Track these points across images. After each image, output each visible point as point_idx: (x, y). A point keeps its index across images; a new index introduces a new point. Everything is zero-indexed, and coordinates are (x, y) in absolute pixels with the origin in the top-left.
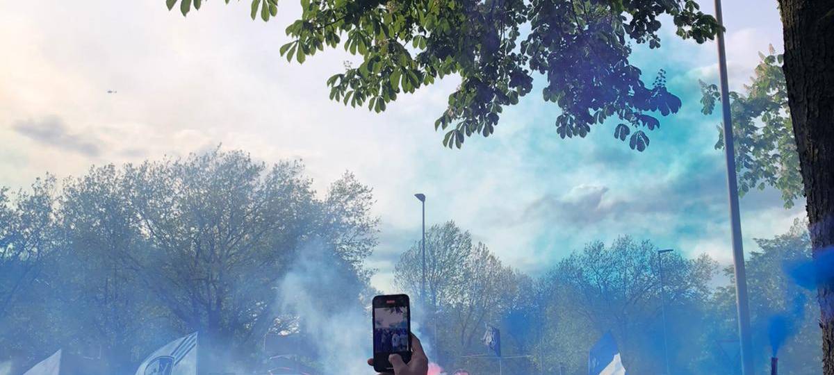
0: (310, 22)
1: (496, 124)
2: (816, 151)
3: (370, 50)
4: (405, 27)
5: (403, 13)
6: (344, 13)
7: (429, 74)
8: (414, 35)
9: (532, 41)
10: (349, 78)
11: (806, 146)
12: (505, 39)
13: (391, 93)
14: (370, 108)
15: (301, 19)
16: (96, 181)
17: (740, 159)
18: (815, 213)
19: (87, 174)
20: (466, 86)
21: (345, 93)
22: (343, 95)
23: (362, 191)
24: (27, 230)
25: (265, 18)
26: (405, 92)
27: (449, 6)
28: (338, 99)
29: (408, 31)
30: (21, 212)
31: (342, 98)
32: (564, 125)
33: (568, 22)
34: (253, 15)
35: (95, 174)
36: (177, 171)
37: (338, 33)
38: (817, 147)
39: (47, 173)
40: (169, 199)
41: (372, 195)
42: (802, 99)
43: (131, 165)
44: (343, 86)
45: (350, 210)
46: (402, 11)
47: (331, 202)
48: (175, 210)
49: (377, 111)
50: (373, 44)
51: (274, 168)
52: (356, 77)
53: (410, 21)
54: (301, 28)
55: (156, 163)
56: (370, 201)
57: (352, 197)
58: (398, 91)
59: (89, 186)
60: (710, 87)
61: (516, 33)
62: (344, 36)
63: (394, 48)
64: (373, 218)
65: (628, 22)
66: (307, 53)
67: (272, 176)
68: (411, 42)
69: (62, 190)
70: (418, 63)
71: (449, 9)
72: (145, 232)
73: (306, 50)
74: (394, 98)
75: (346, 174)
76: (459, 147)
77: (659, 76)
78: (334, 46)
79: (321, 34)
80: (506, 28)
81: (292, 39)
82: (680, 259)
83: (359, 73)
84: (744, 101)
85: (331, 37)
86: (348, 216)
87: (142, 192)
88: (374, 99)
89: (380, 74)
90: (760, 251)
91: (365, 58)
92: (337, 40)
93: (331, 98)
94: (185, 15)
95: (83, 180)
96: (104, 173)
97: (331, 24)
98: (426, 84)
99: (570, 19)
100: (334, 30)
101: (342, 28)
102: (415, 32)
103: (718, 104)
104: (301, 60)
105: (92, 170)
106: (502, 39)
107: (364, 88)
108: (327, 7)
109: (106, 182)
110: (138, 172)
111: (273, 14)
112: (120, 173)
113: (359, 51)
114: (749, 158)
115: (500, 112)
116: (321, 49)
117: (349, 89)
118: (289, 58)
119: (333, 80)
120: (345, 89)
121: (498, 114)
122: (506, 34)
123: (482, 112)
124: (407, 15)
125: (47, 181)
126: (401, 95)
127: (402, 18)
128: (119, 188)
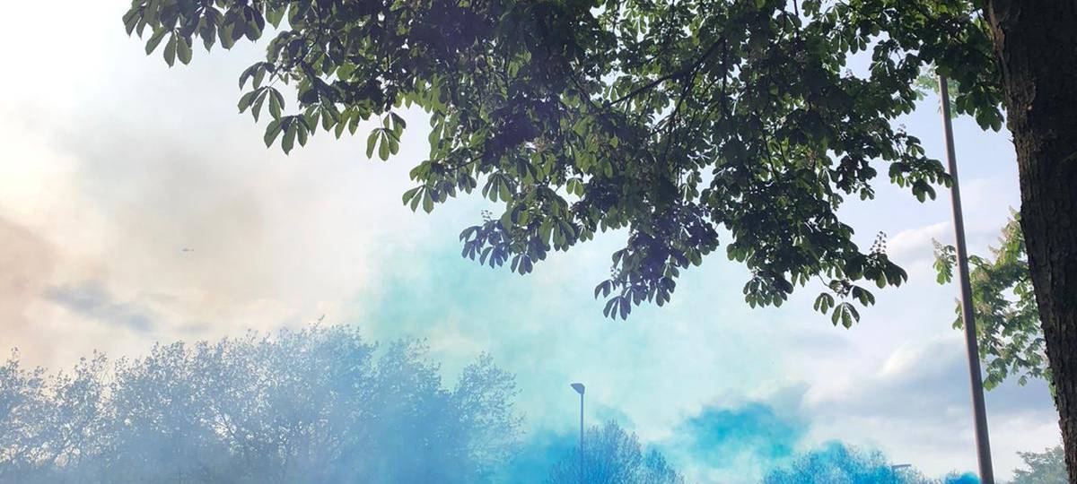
0: (440, 162)
1: (672, 292)
2: (1064, 327)
3: (514, 198)
4: (556, 168)
5: (554, 151)
6: (481, 151)
7: (587, 227)
8: (567, 178)
9: (716, 188)
10: (486, 232)
11: (1051, 320)
12: (682, 186)
13: (540, 250)
14: (513, 269)
15: (428, 159)
16: (160, 363)
17: (985, 342)
18: (1065, 406)
19: (150, 354)
20: (634, 243)
21: (482, 250)
22: (479, 252)
23: (503, 379)
24: (68, 426)
25: (384, 157)
26: (557, 249)
27: (611, 143)
28: (472, 257)
29: (560, 173)
30: (60, 402)
31: (477, 256)
32: (754, 292)
33: (760, 166)
34: (369, 153)
35: (159, 355)
36: (264, 351)
37: (473, 175)
38: (1064, 322)
39: (95, 352)
40: (253, 388)
41: (515, 383)
42: (1045, 262)
43: (205, 344)
44: (480, 241)
45: (486, 404)
46: (552, 150)
47: (462, 393)
48: (260, 402)
49: (522, 273)
50: (519, 190)
51: (390, 348)
52: (496, 230)
53: (562, 162)
54: (429, 170)
55: (239, 340)
56: (514, 390)
57: (489, 386)
58: (548, 249)
59: (151, 370)
60: (945, 248)
61: (696, 178)
62: (482, 179)
63: (544, 194)
64: (516, 415)
65: (834, 167)
66: (436, 201)
67: (387, 359)
68: (564, 187)
69: (114, 376)
70: (574, 213)
71: (611, 147)
72: (220, 431)
73: (434, 196)
74: (543, 257)
75: (481, 356)
76: (624, 317)
77: (878, 239)
78: (469, 192)
79: (453, 176)
80: (684, 170)
81: (417, 184)
82: (921, 477)
83: (499, 225)
84: (989, 268)
85: (466, 181)
86: (484, 413)
87: (219, 379)
88: (518, 257)
89: (526, 228)
90: (1028, 469)
91: (508, 206)
92: (474, 185)
93: (464, 255)
94: (287, 153)
95: (142, 361)
96: (170, 354)
97: (466, 164)
98: (583, 240)
99: (763, 161)
100: (469, 172)
101: (480, 169)
102: (570, 174)
103: (955, 270)
104: (428, 209)
105: (155, 350)
106: (679, 185)
107: (506, 244)
108: (461, 145)
109: (173, 364)
110: (213, 352)
111: (394, 153)
112: (192, 353)
113: (501, 197)
114: (996, 342)
115: (677, 275)
116: (453, 195)
117: (487, 244)
118: (414, 207)
119: (467, 233)
120: (482, 245)
121: (673, 278)
122: (684, 178)
123: (654, 276)
124: (560, 155)
125: (94, 361)
126: (552, 254)
127: (552, 158)
128: (189, 373)
